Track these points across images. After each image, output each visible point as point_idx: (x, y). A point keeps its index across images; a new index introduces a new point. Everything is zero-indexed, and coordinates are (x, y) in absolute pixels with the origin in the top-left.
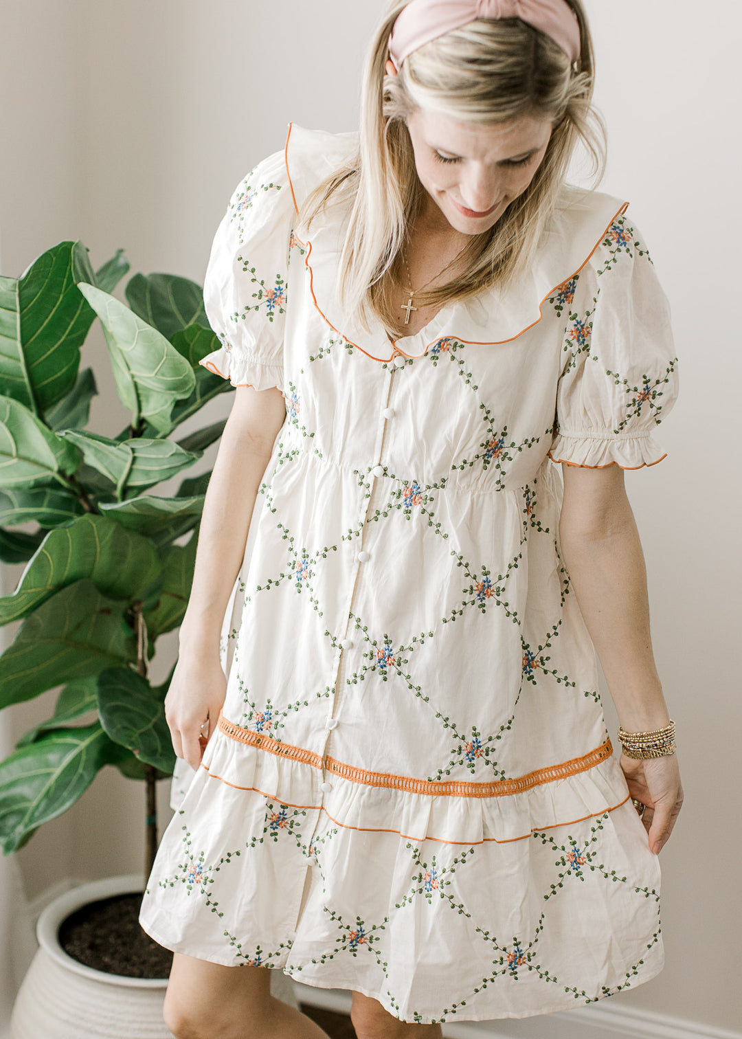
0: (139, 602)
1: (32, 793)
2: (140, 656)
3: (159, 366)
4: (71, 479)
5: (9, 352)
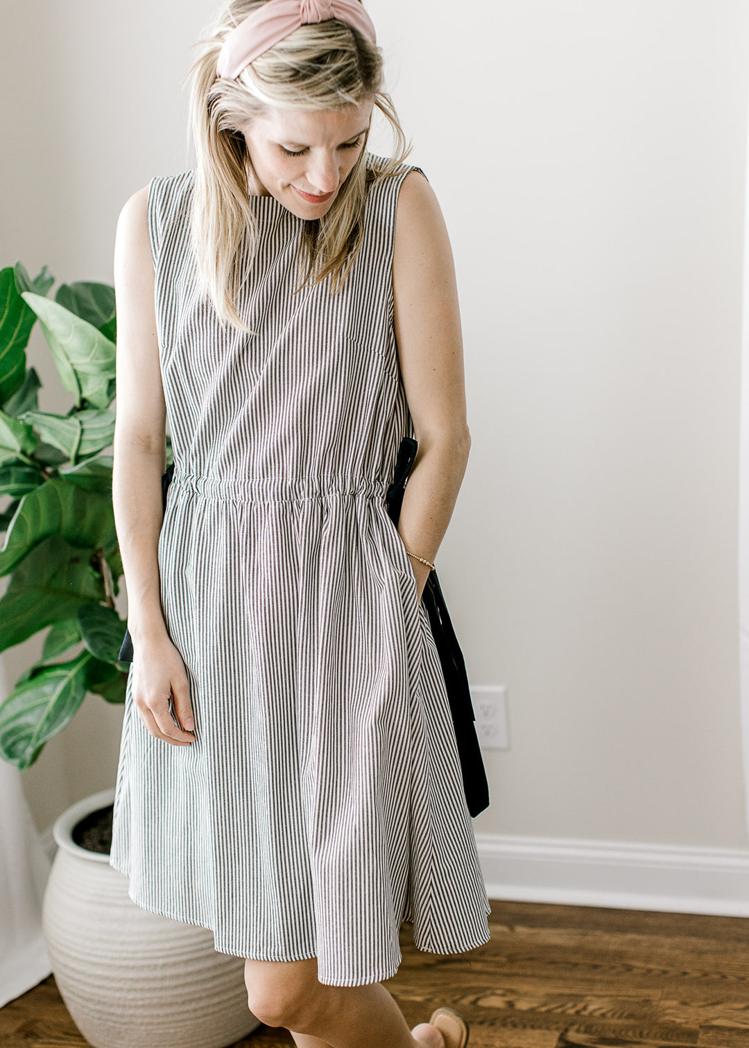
0: (101, 550)
1: (35, 721)
3: (93, 352)
4: (32, 457)
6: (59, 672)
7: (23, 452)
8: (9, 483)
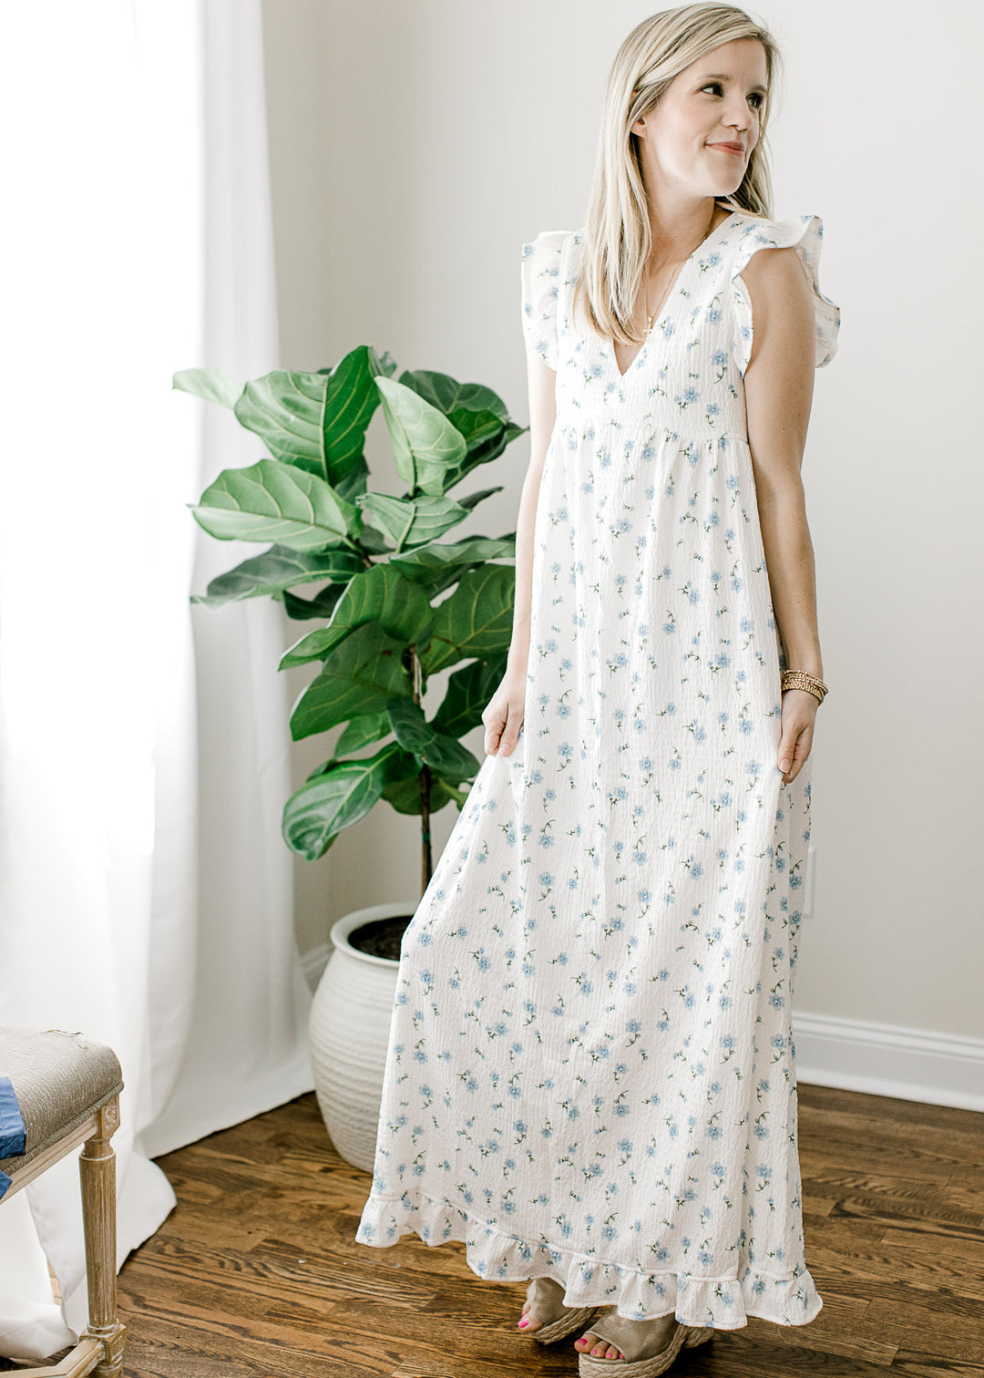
0: (413, 645)
1: (327, 814)
2: (416, 691)
3: (439, 440)
4: (357, 542)
5: (312, 436)
6: (357, 768)
7: (349, 537)
8: (328, 568)
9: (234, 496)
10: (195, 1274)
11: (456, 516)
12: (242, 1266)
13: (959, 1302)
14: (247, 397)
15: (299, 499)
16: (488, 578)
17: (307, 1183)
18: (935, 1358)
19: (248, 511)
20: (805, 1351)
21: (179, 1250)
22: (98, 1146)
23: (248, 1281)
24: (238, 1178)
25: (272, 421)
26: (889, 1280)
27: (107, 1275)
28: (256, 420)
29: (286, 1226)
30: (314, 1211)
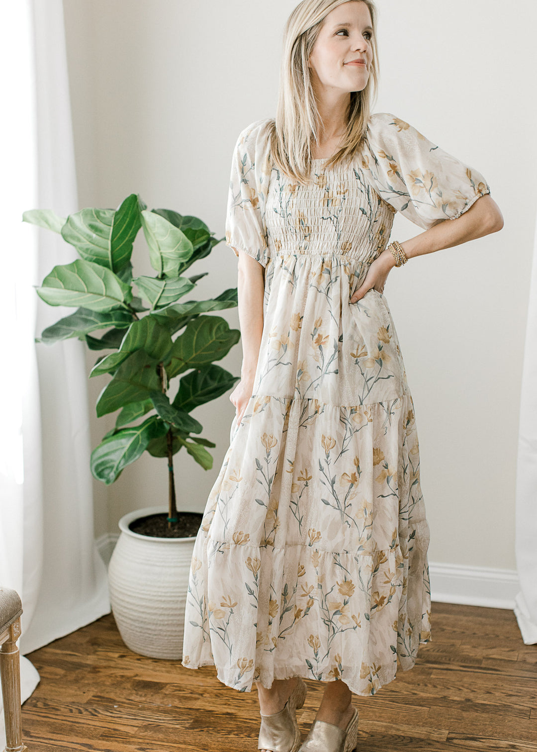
0: (162, 362)
1: (116, 458)
2: (164, 387)
3: (178, 245)
4: (129, 305)
5: (105, 246)
6: (131, 432)
7: (125, 302)
8: (112, 320)
9: (61, 281)
10: (57, 717)
11: (187, 289)
12: (83, 711)
13: (476, 705)
14: (69, 225)
15: (97, 281)
16: (202, 323)
17: (112, 664)
18: (468, 735)
19: (69, 289)
20: (399, 737)
21: (45, 705)
22: (10, 646)
23: (87, 719)
24: (73, 663)
25: (82, 238)
26: (438, 696)
27: (16, 718)
28: (73, 237)
29: (104, 688)
30: (119, 679)
